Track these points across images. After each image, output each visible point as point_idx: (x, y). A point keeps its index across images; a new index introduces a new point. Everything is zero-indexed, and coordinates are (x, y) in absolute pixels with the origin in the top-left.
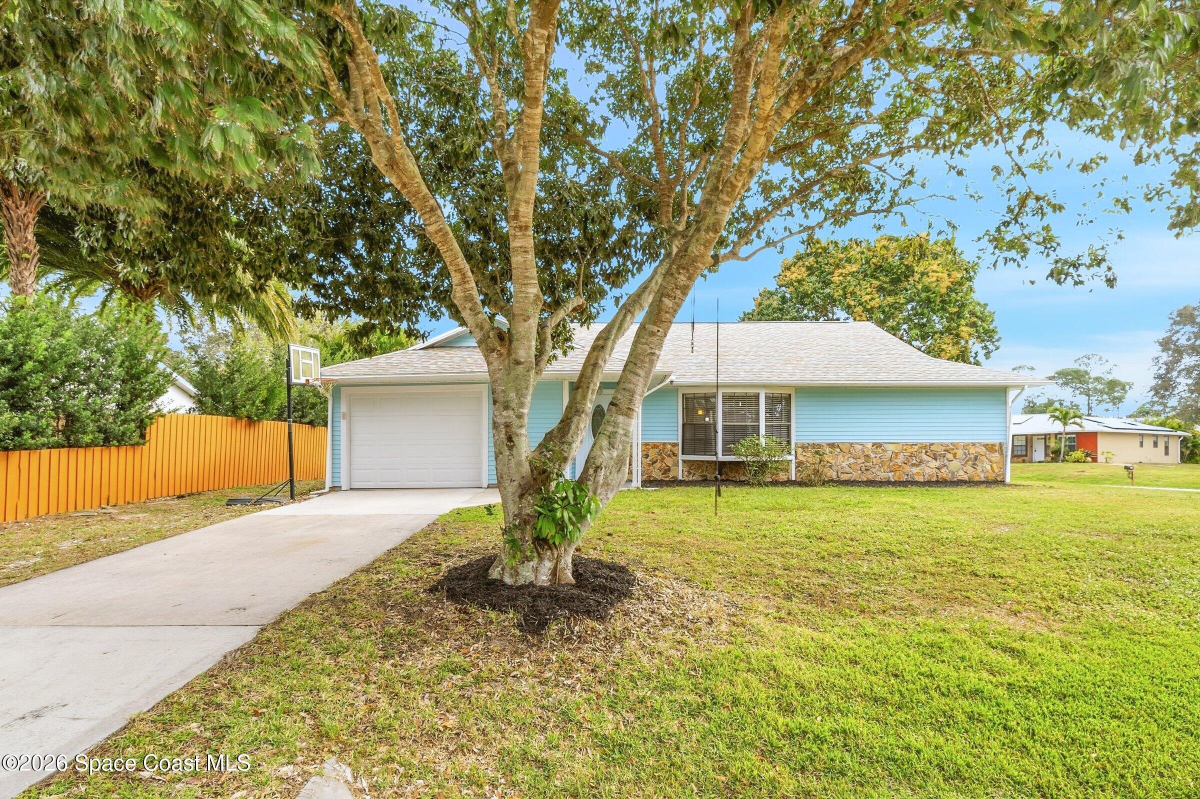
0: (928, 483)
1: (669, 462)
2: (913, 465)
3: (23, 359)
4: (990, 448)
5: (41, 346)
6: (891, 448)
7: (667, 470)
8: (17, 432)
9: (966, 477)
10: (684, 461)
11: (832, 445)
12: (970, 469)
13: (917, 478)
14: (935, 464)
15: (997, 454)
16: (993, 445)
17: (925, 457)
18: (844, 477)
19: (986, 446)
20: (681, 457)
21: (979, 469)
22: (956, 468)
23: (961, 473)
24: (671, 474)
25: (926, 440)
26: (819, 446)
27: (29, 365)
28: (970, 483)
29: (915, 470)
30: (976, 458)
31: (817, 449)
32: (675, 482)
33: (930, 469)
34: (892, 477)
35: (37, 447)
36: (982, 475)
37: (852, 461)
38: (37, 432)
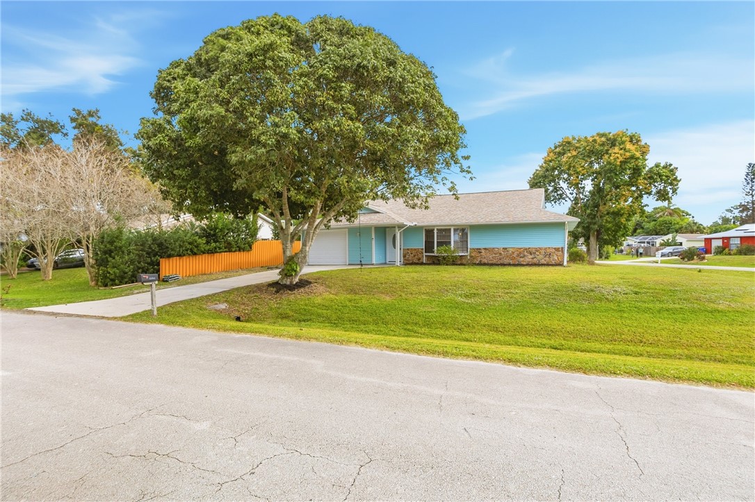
0: (527, 265)
1: (420, 256)
2: (521, 257)
3: (216, 228)
4: (557, 249)
5: (220, 226)
6: (511, 250)
7: (419, 259)
8: (215, 248)
9: (545, 263)
10: (426, 256)
11: (485, 249)
12: (547, 259)
13: (522, 263)
14: (530, 257)
15: (560, 252)
16: (559, 248)
17: (526, 254)
18: (490, 262)
19: (555, 249)
20: (425, 254)
21: (552, 259)
22: (540, 258)
23: (543, 260)
24: (421, 261)
25: (527, 246)
26: (480, 249)
27: (217, 231)
28: (548, 265)
29: (522, 259)
30: (550, 254)
31: (479, 251)
32: (422, 264)
33: (529, 258)
34: (511, 262)
35: (220, 252)
36: (553, 262)
37: (494, 255)
38: (220, 248)
